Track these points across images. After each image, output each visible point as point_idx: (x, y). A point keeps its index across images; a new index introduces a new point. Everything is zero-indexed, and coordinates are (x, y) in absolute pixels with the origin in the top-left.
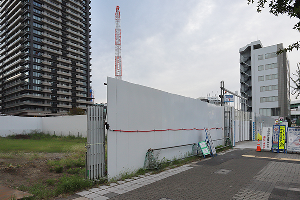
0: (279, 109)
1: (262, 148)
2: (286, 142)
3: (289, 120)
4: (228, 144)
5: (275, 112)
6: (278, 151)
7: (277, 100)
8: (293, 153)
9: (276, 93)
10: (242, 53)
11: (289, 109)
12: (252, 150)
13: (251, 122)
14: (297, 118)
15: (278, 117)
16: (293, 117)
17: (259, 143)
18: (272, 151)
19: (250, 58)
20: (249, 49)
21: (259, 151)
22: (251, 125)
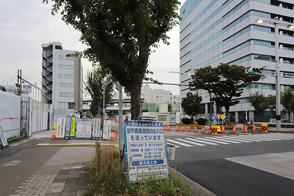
0: (74, 104)
1: (57, 136)
2: (76, 130)
3: (81, 113)
4: (24, 134)
5: (71, 105)
6: (70, 138)
7: (73, 96)
8: (80, 139)
9: (72, 90)
10: (44, 49)
11: (81, 104)
12: (47, 139)
13: (49, 113)
14: (87, 111)
15: (73, 110)
16: (84, 111)
17: (54, 131)
18: (64, 138)
19: (52, 55)
20: (51, 46)
21: (54, 139)
22: (49, 115)
